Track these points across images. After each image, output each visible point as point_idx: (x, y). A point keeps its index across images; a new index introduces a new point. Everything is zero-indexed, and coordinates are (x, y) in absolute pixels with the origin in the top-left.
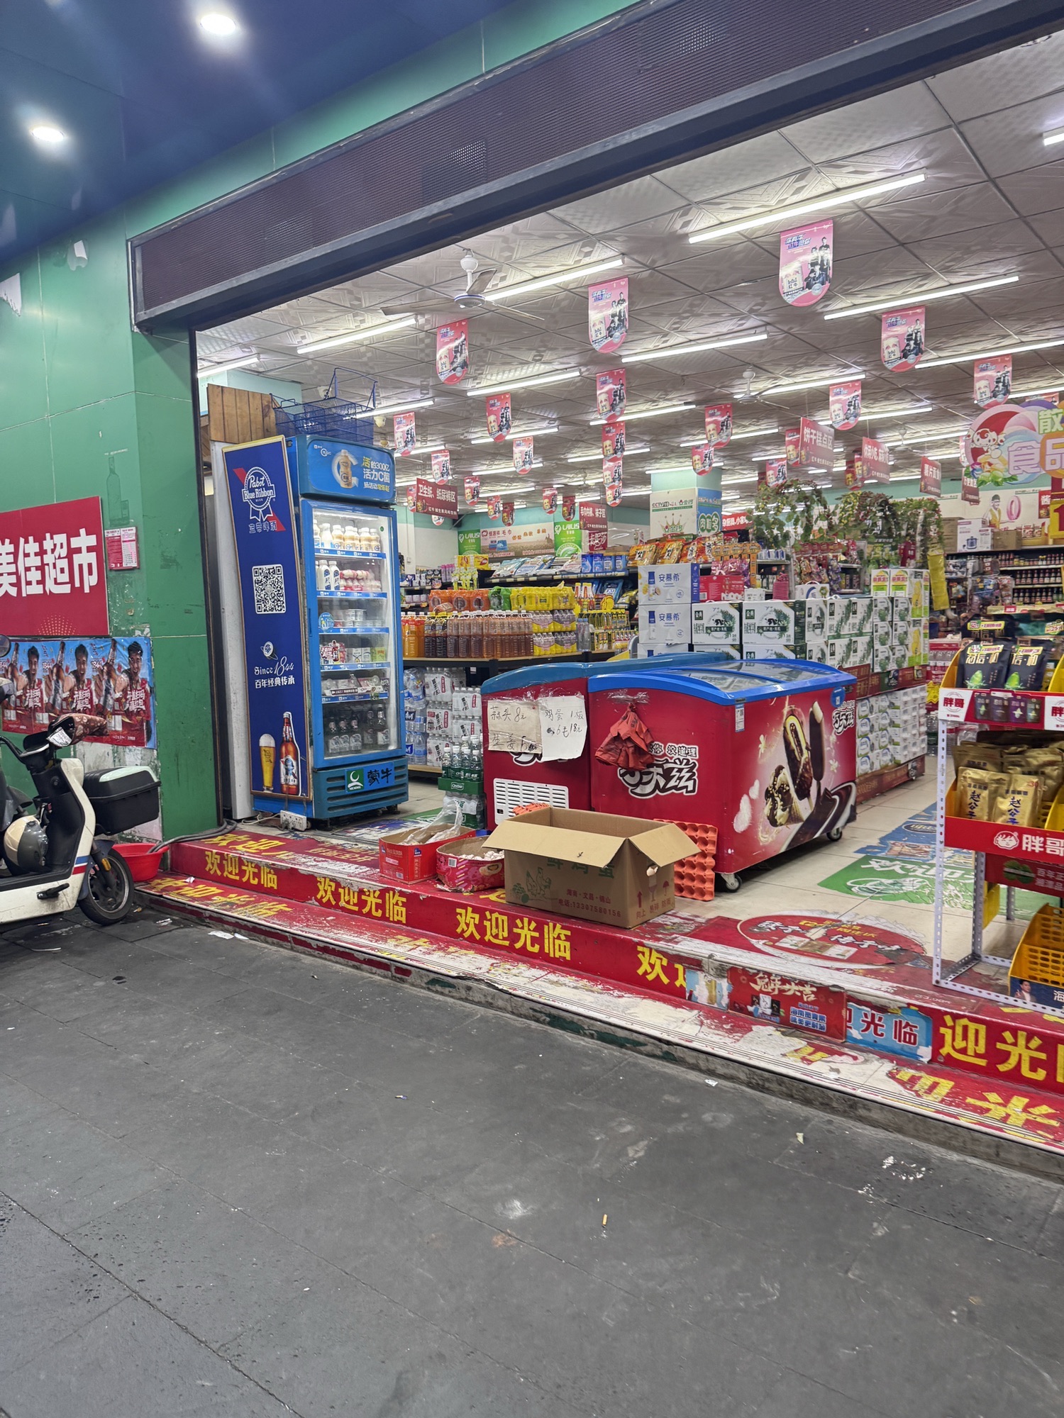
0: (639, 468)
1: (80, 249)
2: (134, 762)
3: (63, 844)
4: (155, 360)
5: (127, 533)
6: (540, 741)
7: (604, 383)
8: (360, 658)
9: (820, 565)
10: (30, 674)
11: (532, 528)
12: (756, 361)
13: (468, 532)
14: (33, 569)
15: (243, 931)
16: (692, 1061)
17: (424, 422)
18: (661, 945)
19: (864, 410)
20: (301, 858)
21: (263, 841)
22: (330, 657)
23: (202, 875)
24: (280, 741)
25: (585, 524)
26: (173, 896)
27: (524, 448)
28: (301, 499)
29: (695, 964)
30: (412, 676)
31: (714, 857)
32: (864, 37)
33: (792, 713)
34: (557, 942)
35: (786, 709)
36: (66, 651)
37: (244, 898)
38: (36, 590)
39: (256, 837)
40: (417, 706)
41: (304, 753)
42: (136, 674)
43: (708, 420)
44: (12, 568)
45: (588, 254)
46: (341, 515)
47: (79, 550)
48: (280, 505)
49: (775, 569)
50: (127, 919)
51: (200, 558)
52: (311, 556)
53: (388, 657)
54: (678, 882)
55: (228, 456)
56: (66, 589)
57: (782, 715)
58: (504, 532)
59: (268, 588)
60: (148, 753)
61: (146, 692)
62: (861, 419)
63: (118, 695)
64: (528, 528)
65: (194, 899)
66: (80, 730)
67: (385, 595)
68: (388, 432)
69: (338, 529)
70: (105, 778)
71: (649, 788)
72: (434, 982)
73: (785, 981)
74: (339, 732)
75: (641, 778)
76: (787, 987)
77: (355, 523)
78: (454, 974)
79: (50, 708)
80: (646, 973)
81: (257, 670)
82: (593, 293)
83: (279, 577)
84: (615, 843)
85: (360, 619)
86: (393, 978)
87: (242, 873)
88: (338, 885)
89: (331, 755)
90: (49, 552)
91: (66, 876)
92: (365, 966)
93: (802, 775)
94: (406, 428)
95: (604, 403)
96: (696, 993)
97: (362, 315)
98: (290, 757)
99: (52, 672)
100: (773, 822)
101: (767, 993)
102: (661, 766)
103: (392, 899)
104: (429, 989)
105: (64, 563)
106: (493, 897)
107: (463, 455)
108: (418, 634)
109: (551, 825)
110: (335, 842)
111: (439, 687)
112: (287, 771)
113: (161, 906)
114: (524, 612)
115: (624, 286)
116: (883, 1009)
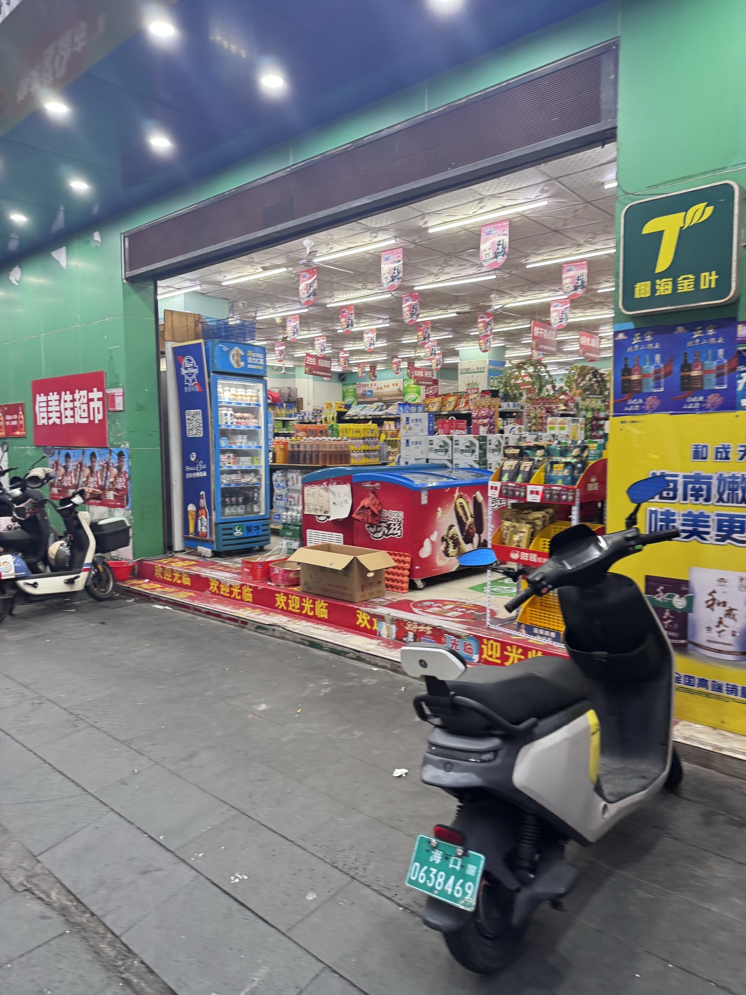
0: (451, 346)
1: (97, 236)
2: (119, 515)
3: (78, 556)
4: (135, 298)
5: (118, 391)
6: (329, 508)
7: (407, 300)
8: (245, 463)
9: (548, 412)
10: (66, 468)
11: (390, 382)
12: (496, 288)
13: (349, 384)
14: (69, 409)
15: (170, 605)
16: (368, 660)
17: (305, 321)
18: (368, 609)
19: (571, 316)
20: (204, 570)
21: (187, 562)
22: (226, 461)
23: (153, 579)
24: (199, 508)
25: (417, 382)
26: (136, 588)
27: (371, 335)
28: (212, 374)
29: (381, 618)
30: (280, 474)
31: (409, 570)
32: (453, 167)
33: (461, 497)
34: (322, 609)
35: (457, 494)
36: (85, 455)
37: (173, 589)
38: (70, 421)
39: (183, 560)
40: (283, 492)
41: (210, 515)
42: (121, 468)
43: (480, 320)
44: (57, 409)
45: (375, 237)
46: (235, 383)
47: (92, 400)
48: (200, 377)
49: (515, 414)
50: (111, 598)
51: (157, 406)
52: (216, 405)
53: (261, 464)
54: (386, 582)
55: (175, 350)
56: (86, 421)
57: (453, 498)
58: (371, 385)
59: (194, 423)
60: (126, 511)
61: (126, 478)
62: (569, 321)
63: (112, 480)
64: (386, 382)
65: (146, 589)
66: (88, 496)
67: (259, 427)
68: (283, 326)
69: (233, 390)
70: (101, 523)
71: (380, 534)
72: (258, 627)
73: (419, 625)
74: (231, 505)
75: (377, 529)
76: (420, 628)
77: (245, 387)
78: (267, 623)
79: (76, 487)
80: (361, 624)
81: (188, 468)
82: (384, 256)
83: (200, 417)
84: (348, 559)
85: (245, 441)
86: (240, 626)
87: (173, 577)
88: (220, 583)
89: (225, 516)
90: (77, 400)
91: (79, 573)
92: (227, 621)
93: (468, 531)
94: (294, 324)
95: (407, 313)
96: (382, 633)
97: (256, 266)
98: (203, 517)
99: (77, 466)
100: (447, 554)
101: (411, 631)
102: (385, 522)
103: (246, 590)
104: (256, 631)
105: (85, 407)
106: (295, 589)
107: (335, 339)
108: (284, 450)
109: (329, 551)
110: (224, 563)
111: (295, 480)
112: (202, 524)
113: (130, 593)
114: (345, 438)
115: (400, 252)
116: (458, 637)
